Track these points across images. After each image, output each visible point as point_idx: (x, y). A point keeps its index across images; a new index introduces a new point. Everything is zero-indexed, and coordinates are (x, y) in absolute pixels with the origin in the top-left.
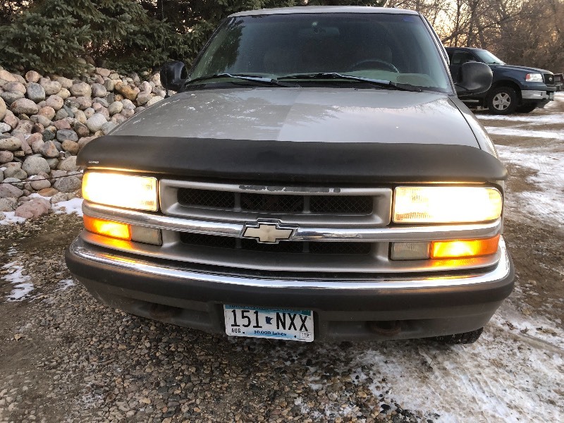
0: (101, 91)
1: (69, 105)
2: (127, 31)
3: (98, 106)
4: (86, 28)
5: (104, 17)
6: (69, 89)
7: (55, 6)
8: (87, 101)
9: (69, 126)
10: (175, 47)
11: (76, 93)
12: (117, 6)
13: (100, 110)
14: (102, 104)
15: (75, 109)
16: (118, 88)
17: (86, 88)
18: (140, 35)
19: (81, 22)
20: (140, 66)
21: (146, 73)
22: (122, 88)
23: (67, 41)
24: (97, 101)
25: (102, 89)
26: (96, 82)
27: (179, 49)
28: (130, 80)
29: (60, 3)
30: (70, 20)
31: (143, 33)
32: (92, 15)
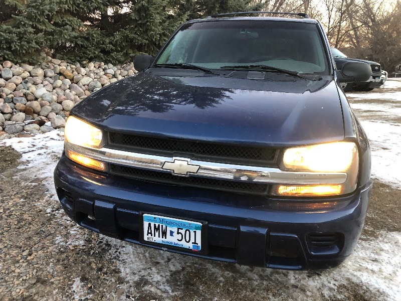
0: (50, 73)
1: (26, 82)
2: (69, 36)
3: (46, 83)
4: (40, 34)
5: (53, 27)
6: (29, 72)
7: (21, 21)
8: (39, 80)
9: (22, 95)
10: (104, 46)
11: (34, 75)
12: (63, 21)
13: (46, 85)
14: (49, 81)
15: (30, 84)
16: (62, 72)
17: (40, 72)
18: (80, 39)
19: (38, 31)
20: (81, 58)
21: (85, 62)
22: (64, 72)
23: (28, 43)
24: (46, 80)
25: (51, 72)
26: (49, 68)
27: (107, 47)
28: (74, 66)
29: (24, 20)
30: (31, 30)
31: (81, 37)
32: (46, 27)
